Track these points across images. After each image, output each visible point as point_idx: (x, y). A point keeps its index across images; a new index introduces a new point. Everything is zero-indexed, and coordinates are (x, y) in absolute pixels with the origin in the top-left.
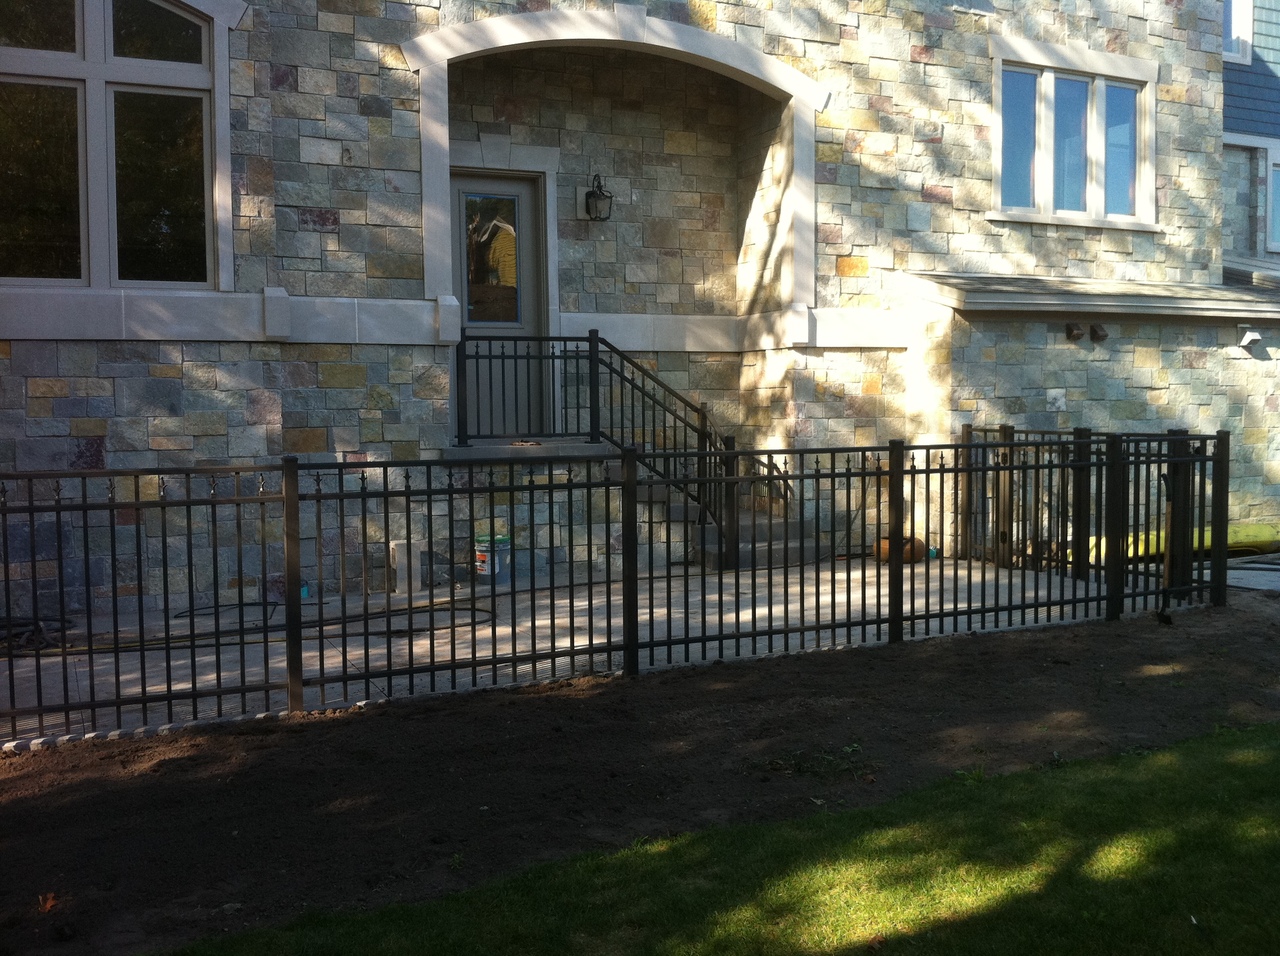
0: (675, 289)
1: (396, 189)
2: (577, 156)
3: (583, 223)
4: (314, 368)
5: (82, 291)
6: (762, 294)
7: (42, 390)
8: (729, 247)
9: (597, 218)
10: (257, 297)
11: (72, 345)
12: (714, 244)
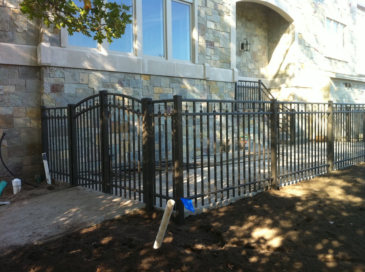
0: (257, 71)
1: (225, 38)
2: (239, 33)
3: (240, 52)
4: (209, 88)
5: (166, 61)
6: (280, 73)
7: (157, 91)
8: (267, 60)
9: (247, 50)
10: (202, 66)
11: (164, 77)
12: (264, 59)
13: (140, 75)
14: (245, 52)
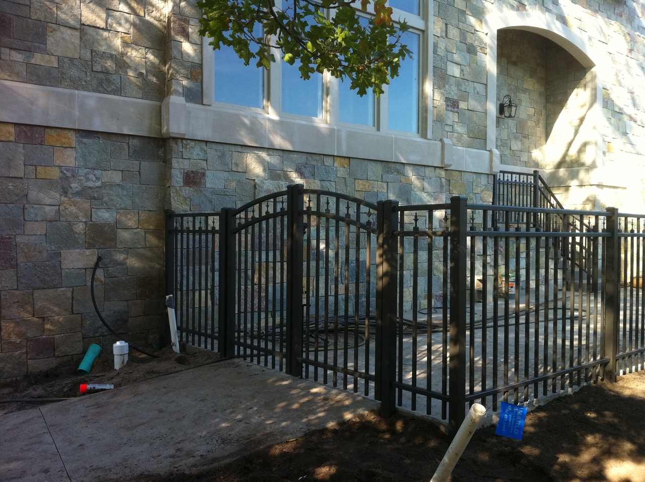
0: (526, 154)
1: (478, 93)
3: (497, 119)
4: (449, 183)
5: (378, 133)
6: (568, 159)
7: (361, 187)
8: (543, 136)
9: (510, 116)
10: (439, 143)
11: (372, 163)
12: (538, 134)
13: (332, 157)
14: (506, 120)
